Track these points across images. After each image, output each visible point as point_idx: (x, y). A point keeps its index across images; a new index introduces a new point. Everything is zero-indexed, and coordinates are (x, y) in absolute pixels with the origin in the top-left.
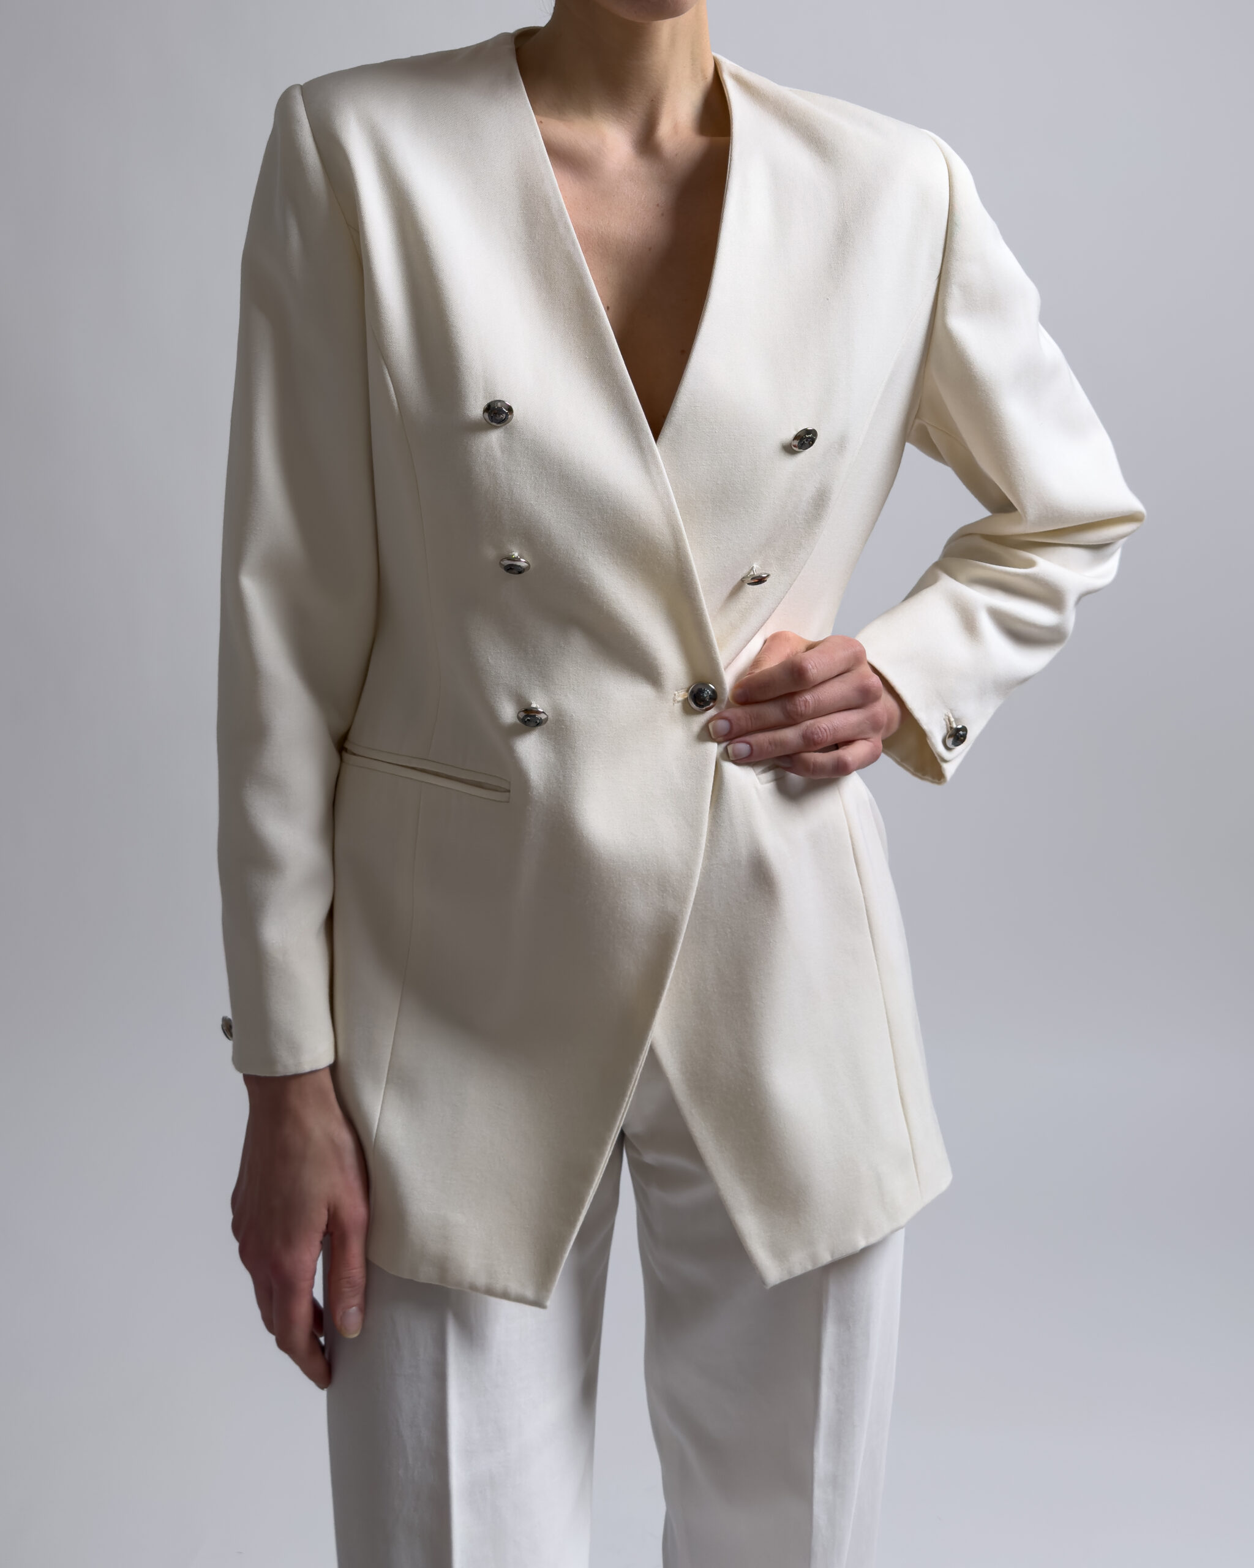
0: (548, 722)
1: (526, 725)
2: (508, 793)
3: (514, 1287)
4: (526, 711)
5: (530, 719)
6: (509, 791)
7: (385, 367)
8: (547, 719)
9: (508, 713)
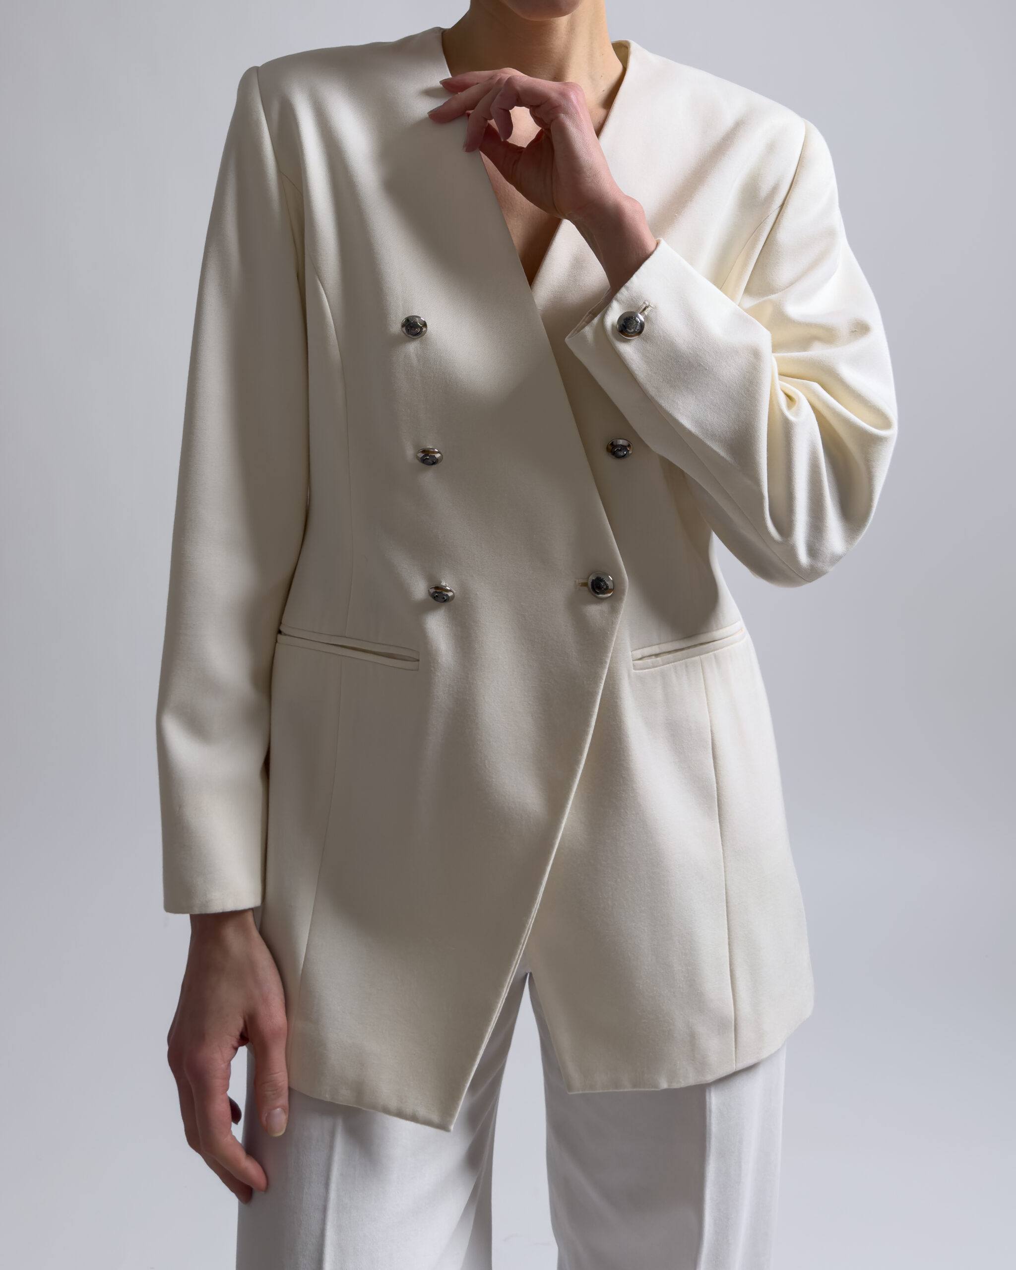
0: (455, 598)
1: (436, 600)
2: (417, 662)
3: (422, 1112)
4: (437, 588)
5: (439, 595)
6: (418, 660)
7: (319, 282)
8: (453, 597)
9: (420, 589)
